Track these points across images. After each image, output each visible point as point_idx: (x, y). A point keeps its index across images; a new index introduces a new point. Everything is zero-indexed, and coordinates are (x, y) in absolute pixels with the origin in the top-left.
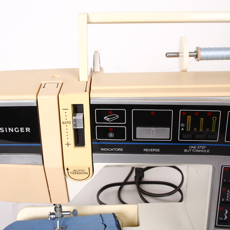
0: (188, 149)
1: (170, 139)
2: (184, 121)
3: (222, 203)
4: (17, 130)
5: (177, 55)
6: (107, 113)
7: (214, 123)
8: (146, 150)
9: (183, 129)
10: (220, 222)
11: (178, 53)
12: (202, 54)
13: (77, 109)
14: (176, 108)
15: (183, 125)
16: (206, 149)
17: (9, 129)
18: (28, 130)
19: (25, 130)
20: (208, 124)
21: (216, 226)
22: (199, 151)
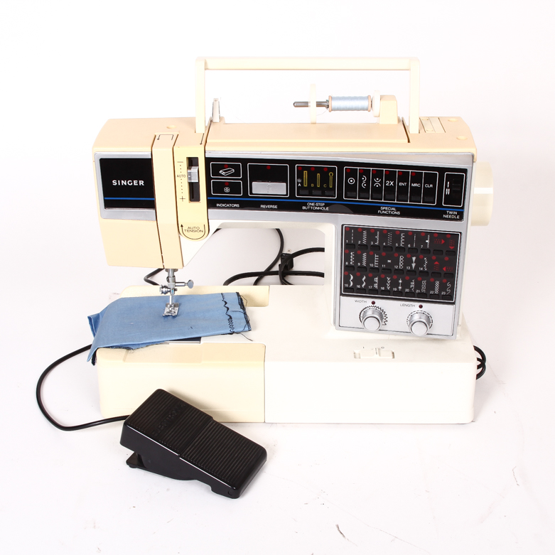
0: (306, 206)
1: (287, 195)
2: (300, 176)
3: (346, 266)
4: (130, 183)
5: (305, 104)
6: (222, 167)
7: (331, 178)
8: (263, 206)
9: (299, 185)
10: (347, 289)
11: (307, 103)
12: (334, 104)
13: (192, 162)
14: (292, 163)
15: (300, 181)
16: (325, 206)
17: (123, 181)
18: (141, 183)
19: (138, 183)
20: (325, 179)
21: (341, 294)
22: (318, 208)
